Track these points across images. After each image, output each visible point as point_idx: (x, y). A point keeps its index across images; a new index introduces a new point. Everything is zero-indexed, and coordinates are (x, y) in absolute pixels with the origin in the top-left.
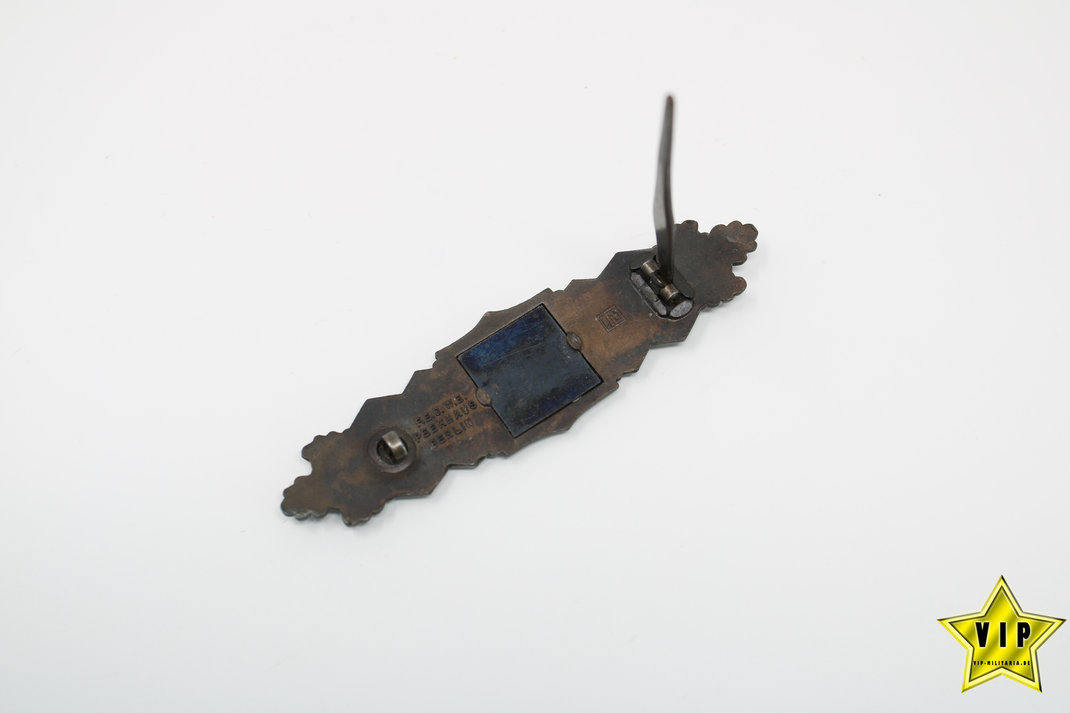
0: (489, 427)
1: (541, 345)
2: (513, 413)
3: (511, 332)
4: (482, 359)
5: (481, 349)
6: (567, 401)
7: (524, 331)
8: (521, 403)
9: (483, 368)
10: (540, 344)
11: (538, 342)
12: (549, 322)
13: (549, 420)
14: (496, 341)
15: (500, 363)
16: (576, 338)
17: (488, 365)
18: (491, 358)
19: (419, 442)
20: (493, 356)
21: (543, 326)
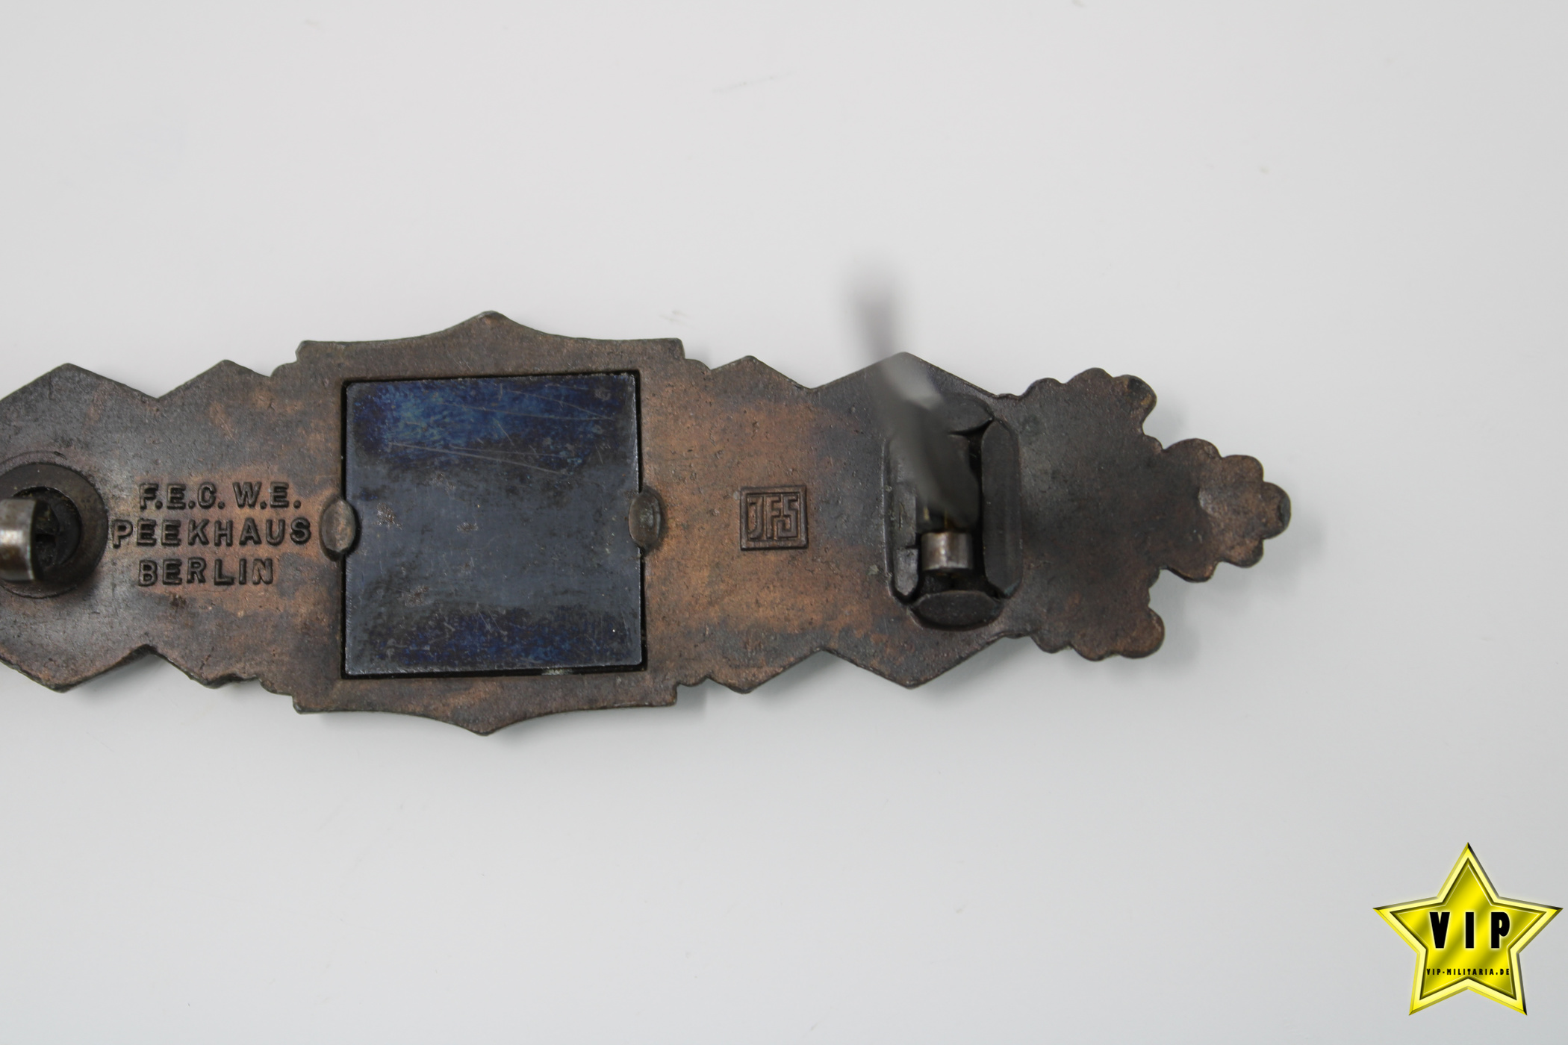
0: (303, 610)
1: (564, 476)
2: (383, 609)
3: (515, 399)
4: (401, 425)
5: (415, 396)
6: (529, 662)
7: (546, 416)
8: (417, 601)
9: (389, 450)
10: (564, 471)
11: (561, 464)
12: (623, 428)
13: (455, 684)
14: (464, 398)
15: (436, 463)
16: (654, 514)
17: (406, 448)
18: (424, 436)
19: (117, 547)
20: (432, 435)
21: (601, 432)
